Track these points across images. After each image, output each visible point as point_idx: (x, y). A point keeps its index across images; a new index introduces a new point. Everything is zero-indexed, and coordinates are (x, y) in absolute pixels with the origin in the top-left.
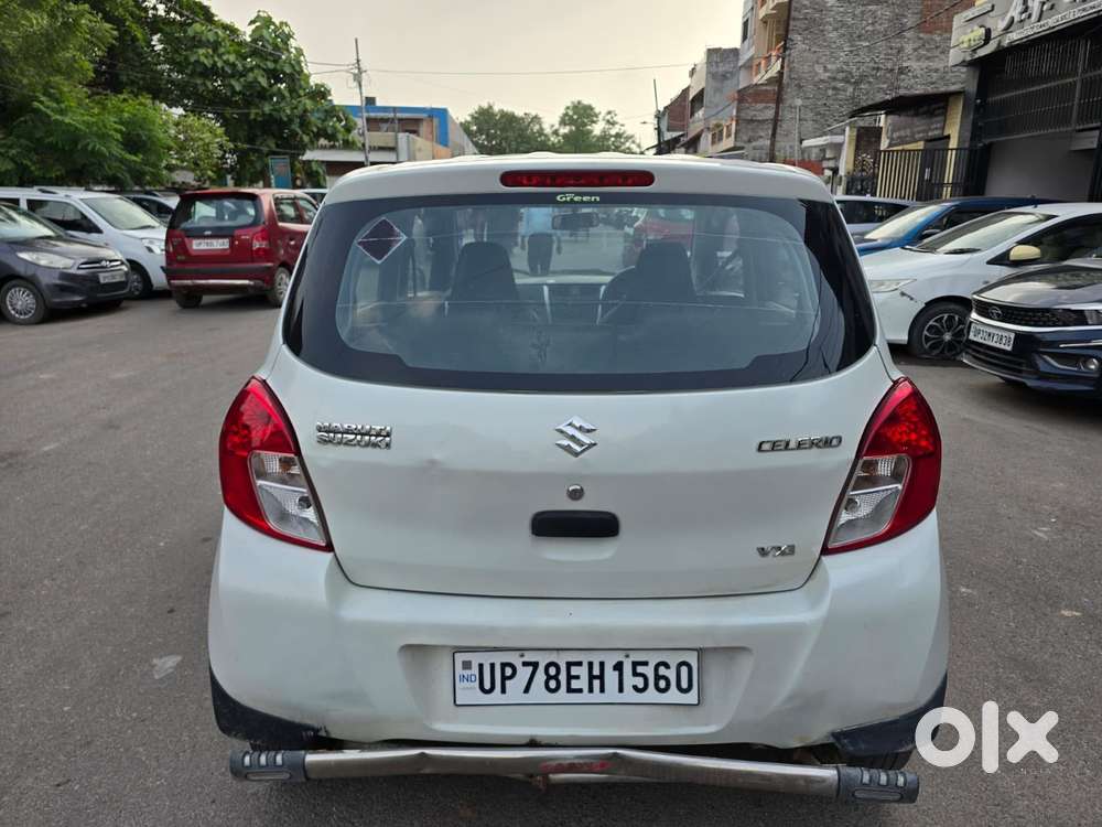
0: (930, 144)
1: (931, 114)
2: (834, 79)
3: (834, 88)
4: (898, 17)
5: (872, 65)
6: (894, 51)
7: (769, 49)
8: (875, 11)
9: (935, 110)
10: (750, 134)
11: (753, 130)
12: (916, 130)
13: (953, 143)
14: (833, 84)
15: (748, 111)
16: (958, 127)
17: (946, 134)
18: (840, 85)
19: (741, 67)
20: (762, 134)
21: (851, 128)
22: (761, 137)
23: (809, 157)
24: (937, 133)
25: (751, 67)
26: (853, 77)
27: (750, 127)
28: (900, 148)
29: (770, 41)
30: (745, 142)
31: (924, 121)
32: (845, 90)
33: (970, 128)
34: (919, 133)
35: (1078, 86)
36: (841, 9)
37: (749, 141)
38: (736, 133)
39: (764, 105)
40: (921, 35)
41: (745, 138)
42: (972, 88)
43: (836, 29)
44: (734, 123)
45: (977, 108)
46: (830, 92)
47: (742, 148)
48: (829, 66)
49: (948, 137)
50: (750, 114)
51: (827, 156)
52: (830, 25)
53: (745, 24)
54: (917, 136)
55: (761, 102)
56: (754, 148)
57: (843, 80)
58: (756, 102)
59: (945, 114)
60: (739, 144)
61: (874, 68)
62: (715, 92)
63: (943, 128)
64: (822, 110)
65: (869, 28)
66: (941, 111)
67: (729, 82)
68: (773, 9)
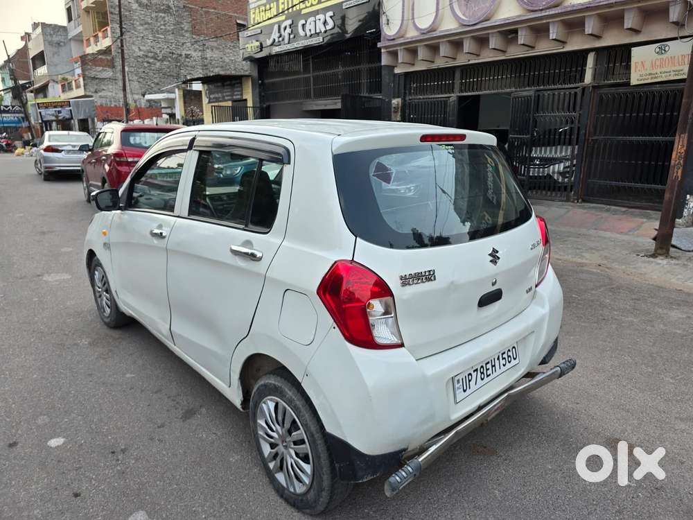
0: (235, 103)
1: (232, 86)
2: (147, 56)
3: (148, 62)
4: (179, 23)
5: (168, 50)
6: (180, 44)
7: (95, 31)
8: (164, 17)
9: (234, 84)
10: (96, 87)
11: (97, 84)
12: (225, 94)
13: (250, 104)
14: (147, 59)
15: (91, 71)
16: (251, 94)
17: (244, 98)
18: (151, 61)
19: (70, 39)
20: (105, 88)
21: (179, 89)
22: (104, 90)
23: (140, 104)
24: (239, 97)
25: (82, 41)
26: (158, 56)
27: (93, 82)
28: (216, 104)
29: (94, 25)
30: (92, 92)
31: (229, 90)
32: (155, 64)
33: (258, 95)
34: (227, 96)
35: (312, 79)
36: (143, 12)
37: (96, 92)
38: (84, 86)
39: (101, 68)
40: (194, 36)
41: (93, 90)
42: (255, 74)
43: (142, 25)
44: (81, 79)
45: (260, 85)
46: (146, 65)
47: (91, 96)
48: (141, 48)
49: (246, 100)
50: (93, 74)
51: (163, 106)
52: (138, 21)
53: (69, 10)
54: (226, 98)
55: (100, 66)
56: (101, 97)
57: (152, 58)
58: (96, 66)
59: (241, 87)
60: (88, 94)
61: (170, 53)
62: (54, 55)
63: (242, 95)
64: (143, 75)
65: (162, 27)
66: (239, 85)
67: (63, 48)
68: (92, 3)
